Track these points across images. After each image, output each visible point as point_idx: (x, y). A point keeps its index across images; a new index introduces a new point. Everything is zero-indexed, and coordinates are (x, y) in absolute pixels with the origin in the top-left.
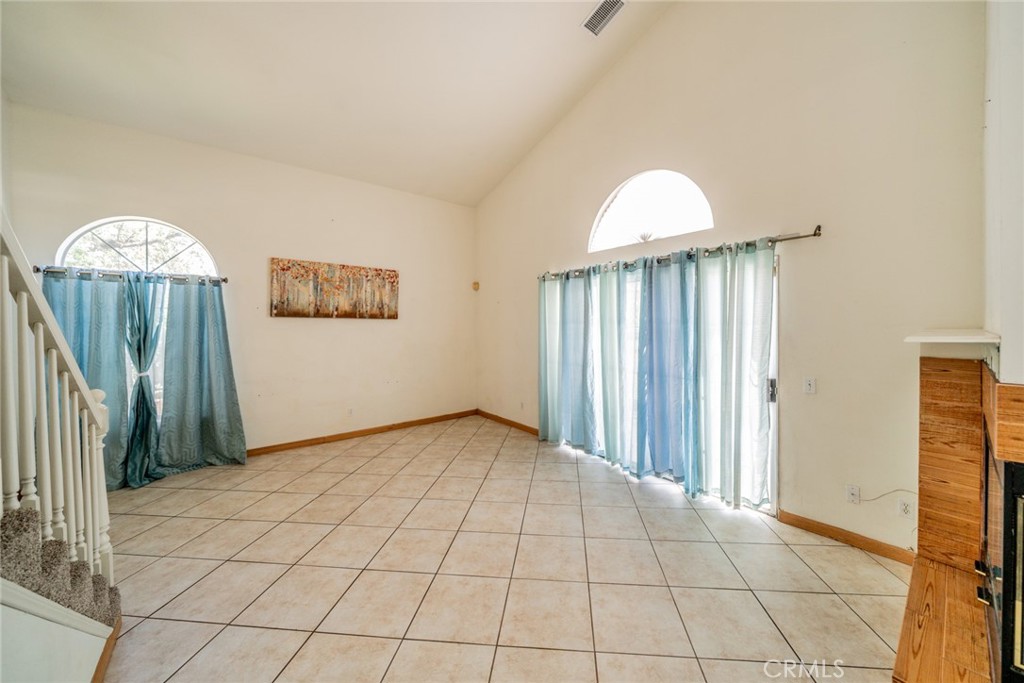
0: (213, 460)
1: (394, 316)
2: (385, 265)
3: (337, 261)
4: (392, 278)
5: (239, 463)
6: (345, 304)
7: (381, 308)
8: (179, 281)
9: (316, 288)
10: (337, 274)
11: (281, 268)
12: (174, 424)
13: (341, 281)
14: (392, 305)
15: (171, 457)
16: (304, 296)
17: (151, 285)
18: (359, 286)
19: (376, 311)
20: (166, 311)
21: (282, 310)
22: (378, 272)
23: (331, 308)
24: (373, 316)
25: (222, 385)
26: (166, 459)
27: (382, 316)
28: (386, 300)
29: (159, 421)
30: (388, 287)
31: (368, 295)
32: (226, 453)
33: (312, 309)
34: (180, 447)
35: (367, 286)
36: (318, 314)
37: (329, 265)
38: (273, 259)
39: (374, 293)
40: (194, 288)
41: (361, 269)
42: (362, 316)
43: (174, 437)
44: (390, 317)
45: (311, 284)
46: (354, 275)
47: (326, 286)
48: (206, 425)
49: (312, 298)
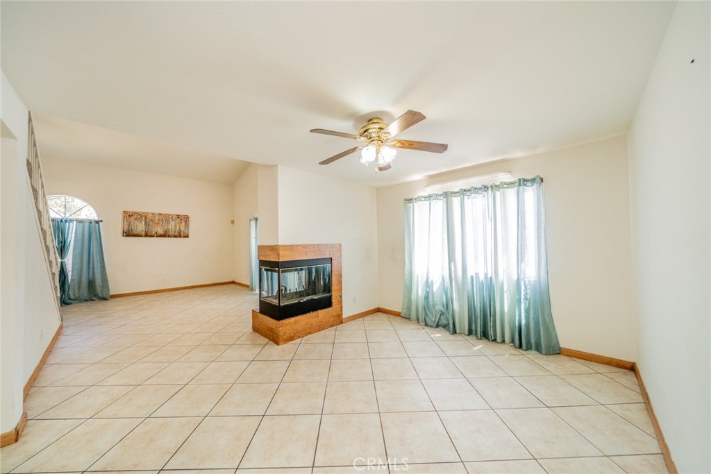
0: (94, 299)
1: (187, 236)
2: (182, 213)
3: (157, 211)
4: (186, 219)
5: (106, 299)
6: (160, 231)
7: (180, 232)
8: (80, 221)
9: (146, 224)
10: (157, 217)
11: (128, 215)
12: (76, 282)
13: (159, 220)
14: (186, 231)
15: (75, 296)
16: (140, 227)
17: (67, 224)
18: (168, 223)
19: (177, 234)
20: (73, 235)
21: (128, 234)
22: (178, 216)
23: (153, 233)
24: (175, 236)
25: (99, 265)
26: (72, 297)
27: (180, 236)
28: (182, 229)
29: (69, 281)
30: (183, 223)
31: (173, 227)
32: (100, 295)
33: (144, 233)
34: (79, 292)
35: (173, 223)
36: (146, 235)
37: (153, 214)
38: (124, 212)
39: (176, 226)
40: (87, 225)
41: (169, 215)
42: (169, 236)
43: (76, 287)
44: (184, 237)
45: (143, 222)
46: (166, 218)
47: (151, 223)
48: (91, 284)
49: (144, 228)
